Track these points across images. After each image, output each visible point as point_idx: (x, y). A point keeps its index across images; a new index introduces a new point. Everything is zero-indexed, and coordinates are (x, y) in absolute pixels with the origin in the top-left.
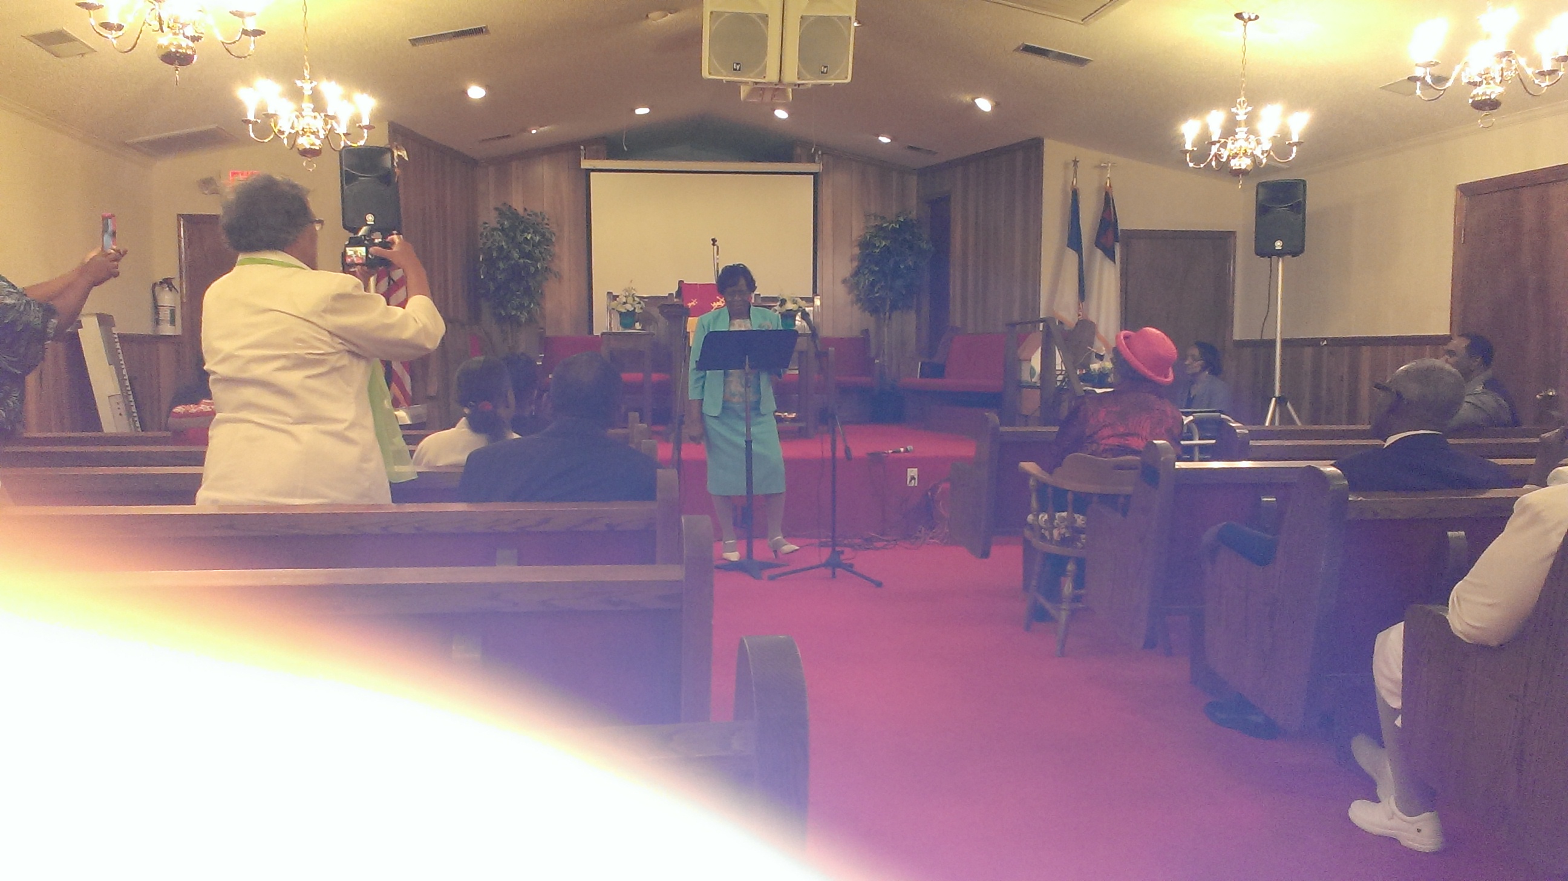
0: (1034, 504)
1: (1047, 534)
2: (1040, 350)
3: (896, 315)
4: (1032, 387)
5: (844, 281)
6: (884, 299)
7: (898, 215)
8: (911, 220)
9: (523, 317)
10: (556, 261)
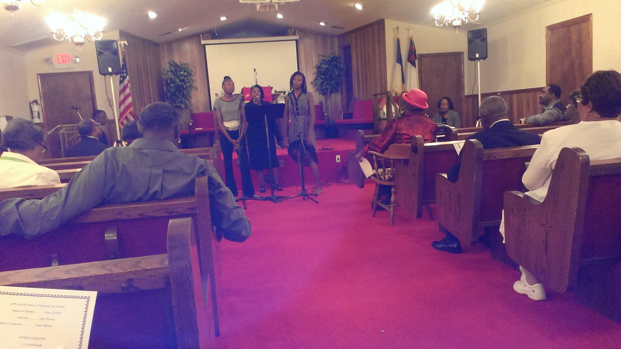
2: (385, 106)
3: (333, 95)
4: (384, 119)
5: (311, 83)
6: (327, 89)
7: (331, 55)
8: (336, 56)
9: (183, 106)
10: (195, 82)
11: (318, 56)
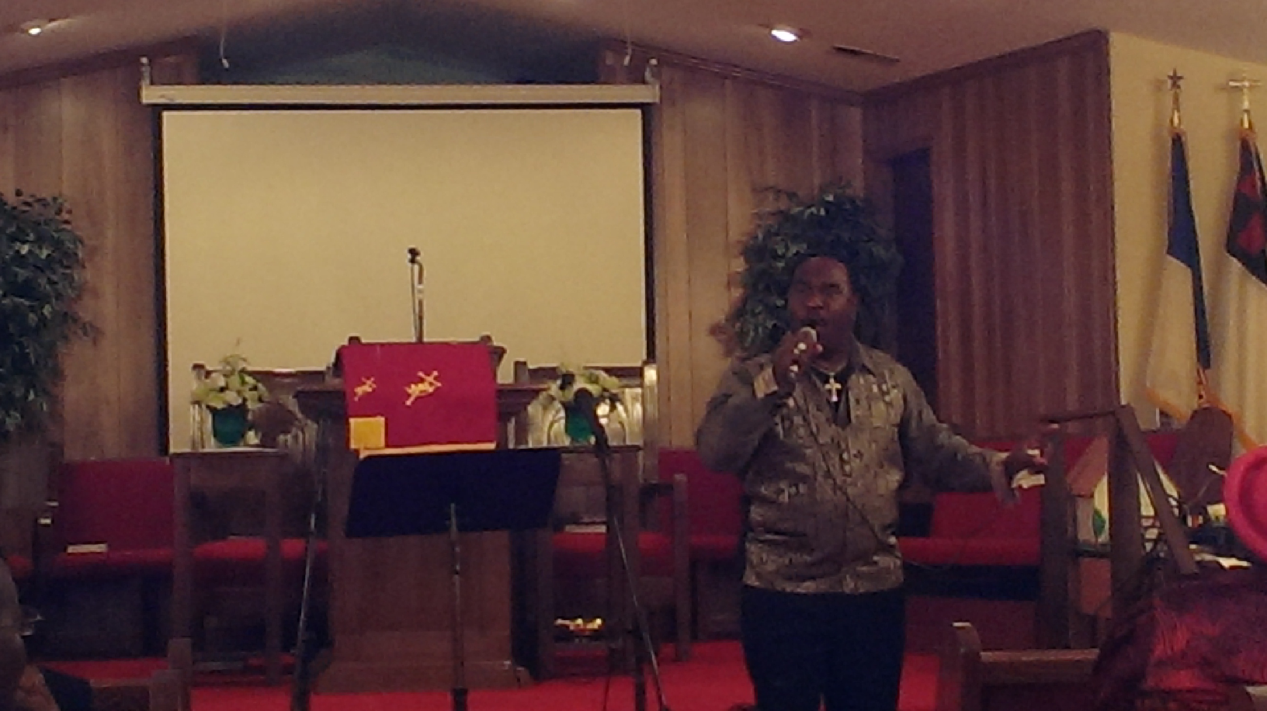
2: (1105, 480)
4: (1097, 554)
5: (715, 330)
7: (823, 190)
8: (853, 201)
9: (13, 421)
10: (87, 300)
11: (759, 191)
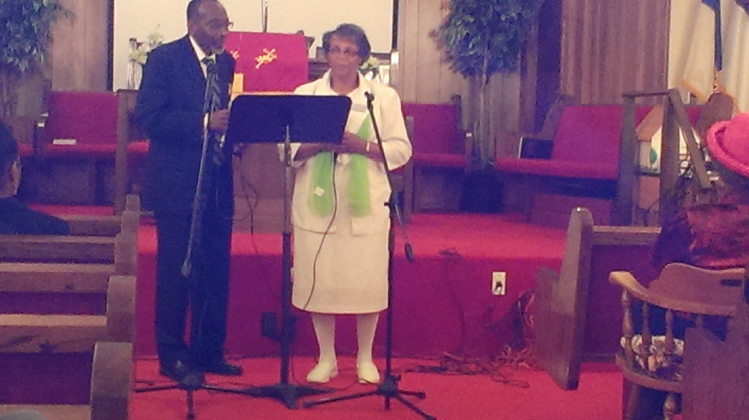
0: (627, 324)
1: (641, 363)
2: (660, 131)
3: (496, 78)
4: (652, 174)
5: (433, 34)
6: (480, 58)
9: (23, 66)
